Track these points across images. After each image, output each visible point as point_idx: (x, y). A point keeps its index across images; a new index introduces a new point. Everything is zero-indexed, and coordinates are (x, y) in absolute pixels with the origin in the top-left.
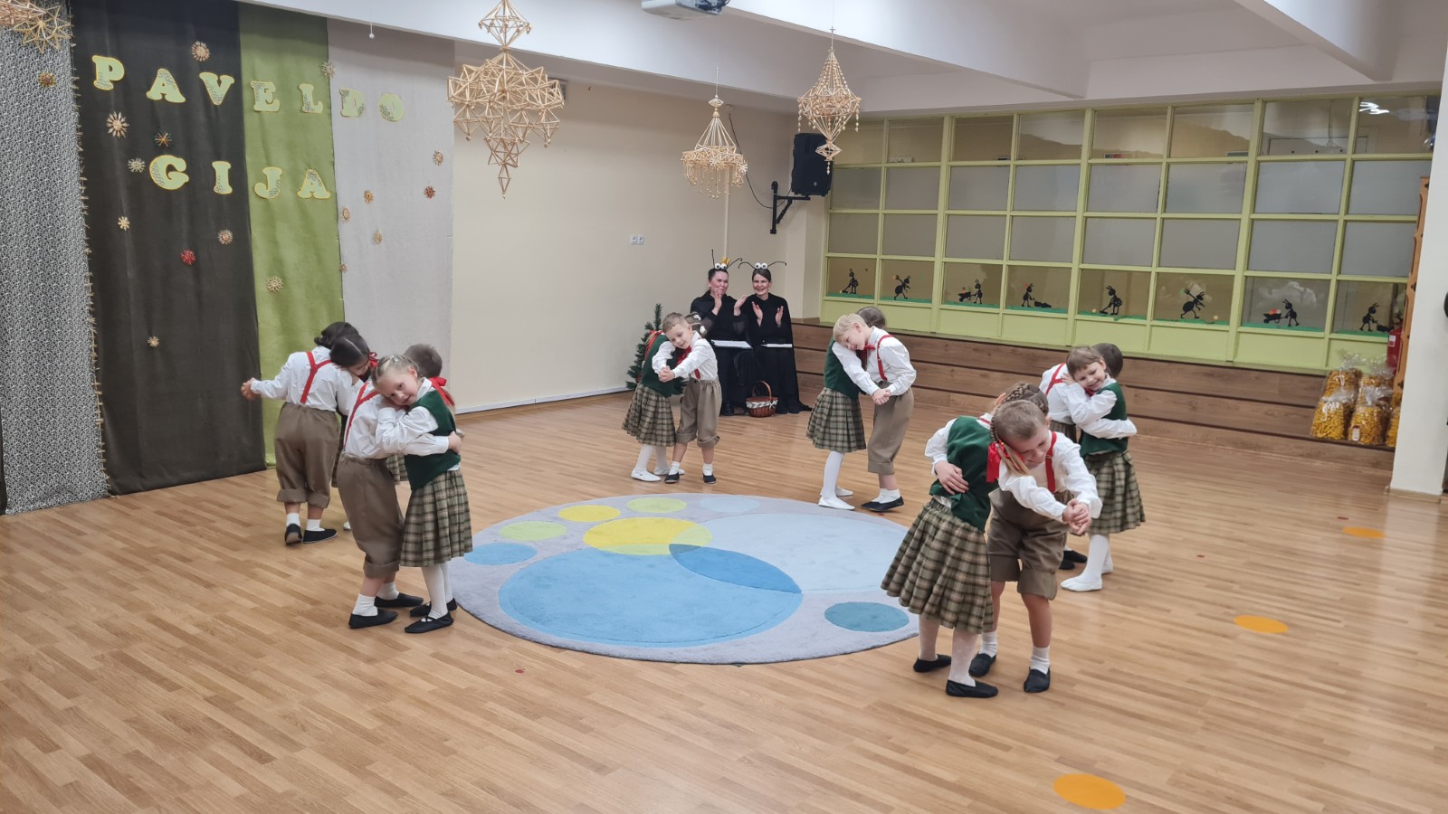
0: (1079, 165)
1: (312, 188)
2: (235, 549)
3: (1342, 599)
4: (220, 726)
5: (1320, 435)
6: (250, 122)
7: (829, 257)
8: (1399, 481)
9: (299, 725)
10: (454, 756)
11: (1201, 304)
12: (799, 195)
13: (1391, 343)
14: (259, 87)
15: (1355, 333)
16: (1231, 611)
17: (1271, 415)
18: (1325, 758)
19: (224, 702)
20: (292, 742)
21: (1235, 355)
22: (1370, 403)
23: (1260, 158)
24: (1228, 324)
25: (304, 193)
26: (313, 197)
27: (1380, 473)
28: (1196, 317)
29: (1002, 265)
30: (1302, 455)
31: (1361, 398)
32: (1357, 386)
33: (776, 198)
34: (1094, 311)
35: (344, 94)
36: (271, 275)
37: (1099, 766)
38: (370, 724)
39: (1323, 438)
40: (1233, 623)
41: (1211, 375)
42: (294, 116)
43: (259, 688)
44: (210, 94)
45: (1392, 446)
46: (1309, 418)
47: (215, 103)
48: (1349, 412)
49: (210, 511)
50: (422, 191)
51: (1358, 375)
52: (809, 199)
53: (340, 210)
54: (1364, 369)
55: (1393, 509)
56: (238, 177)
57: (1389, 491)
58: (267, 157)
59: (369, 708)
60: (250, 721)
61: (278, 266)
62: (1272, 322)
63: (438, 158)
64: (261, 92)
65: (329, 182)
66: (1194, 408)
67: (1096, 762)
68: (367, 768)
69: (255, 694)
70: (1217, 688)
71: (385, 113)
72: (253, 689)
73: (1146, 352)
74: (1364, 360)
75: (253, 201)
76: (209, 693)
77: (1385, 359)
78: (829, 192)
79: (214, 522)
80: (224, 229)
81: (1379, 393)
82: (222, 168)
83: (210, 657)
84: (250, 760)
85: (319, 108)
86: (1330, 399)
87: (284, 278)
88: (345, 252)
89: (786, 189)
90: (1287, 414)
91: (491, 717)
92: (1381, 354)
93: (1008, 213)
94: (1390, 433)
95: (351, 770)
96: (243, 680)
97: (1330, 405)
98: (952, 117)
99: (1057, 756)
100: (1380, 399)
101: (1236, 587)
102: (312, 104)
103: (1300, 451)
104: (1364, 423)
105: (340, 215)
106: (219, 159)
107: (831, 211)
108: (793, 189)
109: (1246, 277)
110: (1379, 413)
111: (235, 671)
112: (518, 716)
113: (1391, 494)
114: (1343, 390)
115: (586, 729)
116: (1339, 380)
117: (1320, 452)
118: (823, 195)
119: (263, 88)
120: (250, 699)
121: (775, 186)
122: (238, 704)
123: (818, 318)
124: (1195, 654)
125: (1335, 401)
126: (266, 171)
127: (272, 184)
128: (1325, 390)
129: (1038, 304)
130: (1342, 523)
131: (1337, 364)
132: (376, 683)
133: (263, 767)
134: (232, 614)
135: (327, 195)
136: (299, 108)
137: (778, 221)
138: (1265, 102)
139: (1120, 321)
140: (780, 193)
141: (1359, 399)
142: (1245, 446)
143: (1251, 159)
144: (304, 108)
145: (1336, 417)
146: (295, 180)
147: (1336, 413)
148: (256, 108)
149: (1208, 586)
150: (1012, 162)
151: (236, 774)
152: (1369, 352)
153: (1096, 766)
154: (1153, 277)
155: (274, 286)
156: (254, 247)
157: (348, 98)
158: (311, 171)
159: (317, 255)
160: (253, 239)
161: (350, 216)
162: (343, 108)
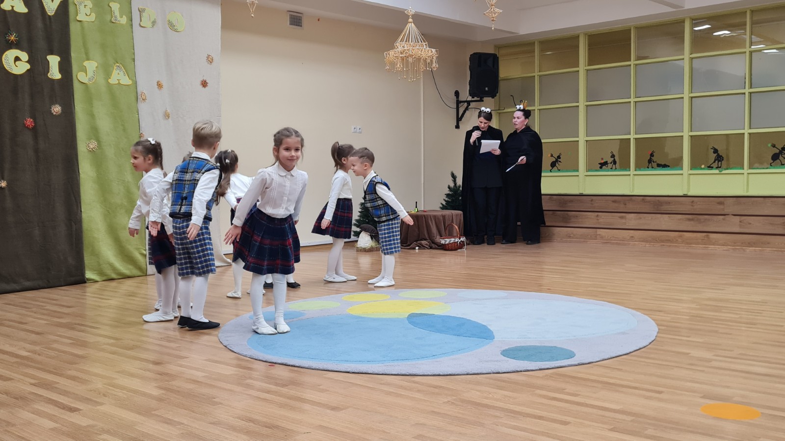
1: (118, 77)
6: (74, 28)
12: (475, 98)
14: (80, 4)
25: (113, 80)
26: (119, 83)
28: (782, 164)
29: (630, 139)
35: (141, 11)
36: (89, 139)
42: (106, 25)
44: (46, 8)
47: (49, 14)
50: (199, 83)
52: (483, 101)
53: (139, 93)
56: (66, 67)
58: (87, 54)
61: (95, 133)
63: (210, 60)
64: (82, 7)
65: (131, 74)
73: (745, 192)
75: (77, 87)
80: (55, 104)
82: (54, 61)
85: (124, 20)
87: (99, 142)
88: (143, 124)
93: (632, 100)
102: (119, 18)
105: (139, 97)
106: (52, 53)
108: (471, 95)
118: (493, 97)
119: (83, 5)
126: (86, 63)
127: (90, 73)
129: (659, 166)
135: (130, 82)
136: (109, 19)
139: (723, 172)
144: (113, 20)
146: (107, 71)
148: (78, 18)
150: (632, 62)
154: (746, 137)
155: (92, 147)
156: (76, 118)
157: (144, 14)
158: (118, 64)
159: (123, 125)
160: (76, 112)
161: (147, 98)
162: (141, 21)
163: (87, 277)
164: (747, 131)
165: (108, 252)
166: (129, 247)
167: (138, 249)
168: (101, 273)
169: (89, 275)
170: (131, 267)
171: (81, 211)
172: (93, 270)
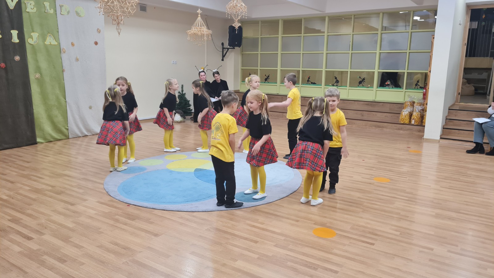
0: (324, 35)
1: (50, 41)
2: (24, 170)
3: (408, 171)
4: (13, 229)
5: (402, 122)
6: (25, 16)
7: (242, 69)
8: (427, 135)
9: (44, 227)
10: (102, 234)
11: (364, 81)
12: (232, 47)
13: (424, 92)
14: (28, 3)
15: (413, 89)
16: (373, 176)
17: (387, 117)
18: (401, 218)
19: (15, 220)
20: (41, 233)
21: (376, 98)
22: (417, 111)
23: (382, 32)
24: (373, 88)
25: (47, 43)
26: (51, 44)
27: (421, 134)
28: (363, 86)
29: (300, 70)
30: (396, 129)
31: (415, 110)
32: (413, 106)
33: (223, 48)
34: (330, 85)
35: (61, 7)
36: (36, 72)
37: (328, 225)
38: (71, 225)
39: (403, 123)
40: (373, 180)
41: (368, 105)
42: (42, 14)
43: (30, 215)
44: (9, 5)
45: (424, 125)
46: (398, 117)
47: (11, 8)
48: (411, 115)
49: (15, 158)
50: (93, 43)
51: (414, 102)
52: (235, 48)
53: (62, 49)
54: (416, 101)
55: (425, 145)
56: (21, 36)
57: (423, 139)
58: (33, 29)
59: (71, 220)
60: (25, 226)
61: (38, 69)
62: (387, 87)
63: (99, 31)
64: (29, 4)
65: (57, 38)
66: (363, 116)
67: (327, 224)
68: (69, 240)
69: (28, 218)
70: (367, 199)
71: (78, 14)
72: (27, 216)
73: (347, 98)
74: (416, 97)
75: (28, 46)
76: (9, 218)
77: (422, 97)
78: (242, 46)
79: (16, 162)
80: (17, 55)
81: (420, 108)
82: (15, 33)
83: (11, 206)
84: (24, 239)
85: (52, 11)
86: (405, 110)
87: (41, 74)
88: (64, 64)
89: (226, 45)
90: (392, 116)
91: (117, 221)
92: (421, 96)
93: (302, 52)
94: (424, 121)
95: (63, 240)
96: (23, 213)
97: (405, 112)
98: (282, 20)
99: (314, 223)
100: (421, 110)
101: (374, 169)
102: (49, 10)
103: (396, 128)
104: (416, 118)
105: (62, 51)
106: (13, 29)
107: (242, 53)
108: (229, 45)
109: (379, 72)
110: (420, 114)
111: (21, 210)
112: (127, 220)
113: (424, 140)
114: (409, 107)
115: (152, 223)
116: (408, 104)
117: (402, 128)
118: (239, 47)
119: (29, 3)
120: (26, 219)
121: (223, 44)
122: (21, 221)
123: (239, 90)
124: (360, 190)
125: (407, 111)
126: (32, 34)
127: (35, 39)
128: (404, 108)
129: (312, 83)
130: (408, 149)
131: (408, 99)
132: (74, 212)
133: (29, 242)
134: (21, 191)
135: (56, 43)
136: (44, 11)
137: (224, 57)
138: (383, 13)
139: (339, 88)
140: (225, 47)
141: (414, 110)
142: (379, 127)
143: (379, 32)
144: (46, 11)
145: (407, 116)
146: (43, 37)
147: (407, 115)
148: (27, 10)
149: (366, 169)
150: (302, 35)
151: (19, 244)
152: (417, 95)
153: (327, 225)
154: (349, 73)
155: (37, 76)
156: (28, 62)
157: (63, 8)
158: (49, 34)
159: (53, 65)
160: (28, 59)
161: (66, 51)
162: (61, 12)
163: (38, 141)
164: (349, 70)
165: (48, 129)
166: (59, 125)
167: (64, 126)
168: (45, 139)
169: (38, 140)
170: (60, 135)
171: (33, 109)
172: (40, 137)
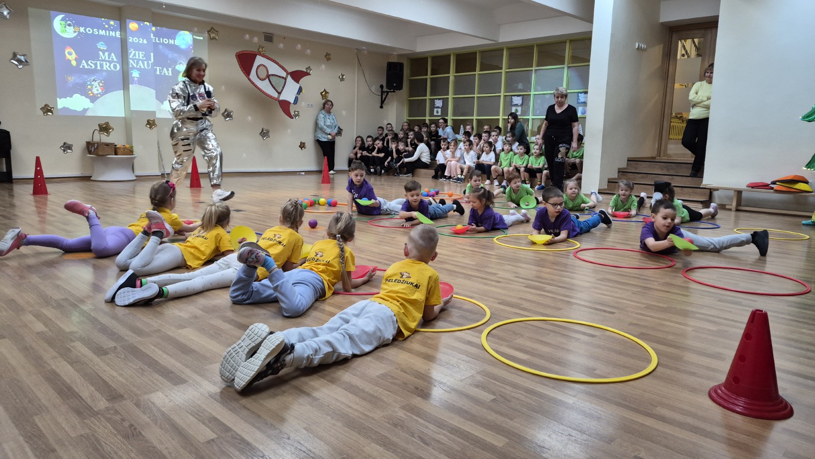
0: (502, 72)
12: (392, 90)
29: (473, 119)
33: (382, 92)
52: (395, 92)
78: (403, 87)
89: (385, 89)
93: (476, 95)
98: (454, 54)
107: (409, 99)
137: (383, 103)
140: (383, 90)
150: (477, 73)
